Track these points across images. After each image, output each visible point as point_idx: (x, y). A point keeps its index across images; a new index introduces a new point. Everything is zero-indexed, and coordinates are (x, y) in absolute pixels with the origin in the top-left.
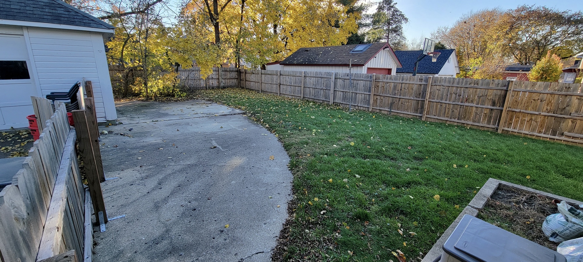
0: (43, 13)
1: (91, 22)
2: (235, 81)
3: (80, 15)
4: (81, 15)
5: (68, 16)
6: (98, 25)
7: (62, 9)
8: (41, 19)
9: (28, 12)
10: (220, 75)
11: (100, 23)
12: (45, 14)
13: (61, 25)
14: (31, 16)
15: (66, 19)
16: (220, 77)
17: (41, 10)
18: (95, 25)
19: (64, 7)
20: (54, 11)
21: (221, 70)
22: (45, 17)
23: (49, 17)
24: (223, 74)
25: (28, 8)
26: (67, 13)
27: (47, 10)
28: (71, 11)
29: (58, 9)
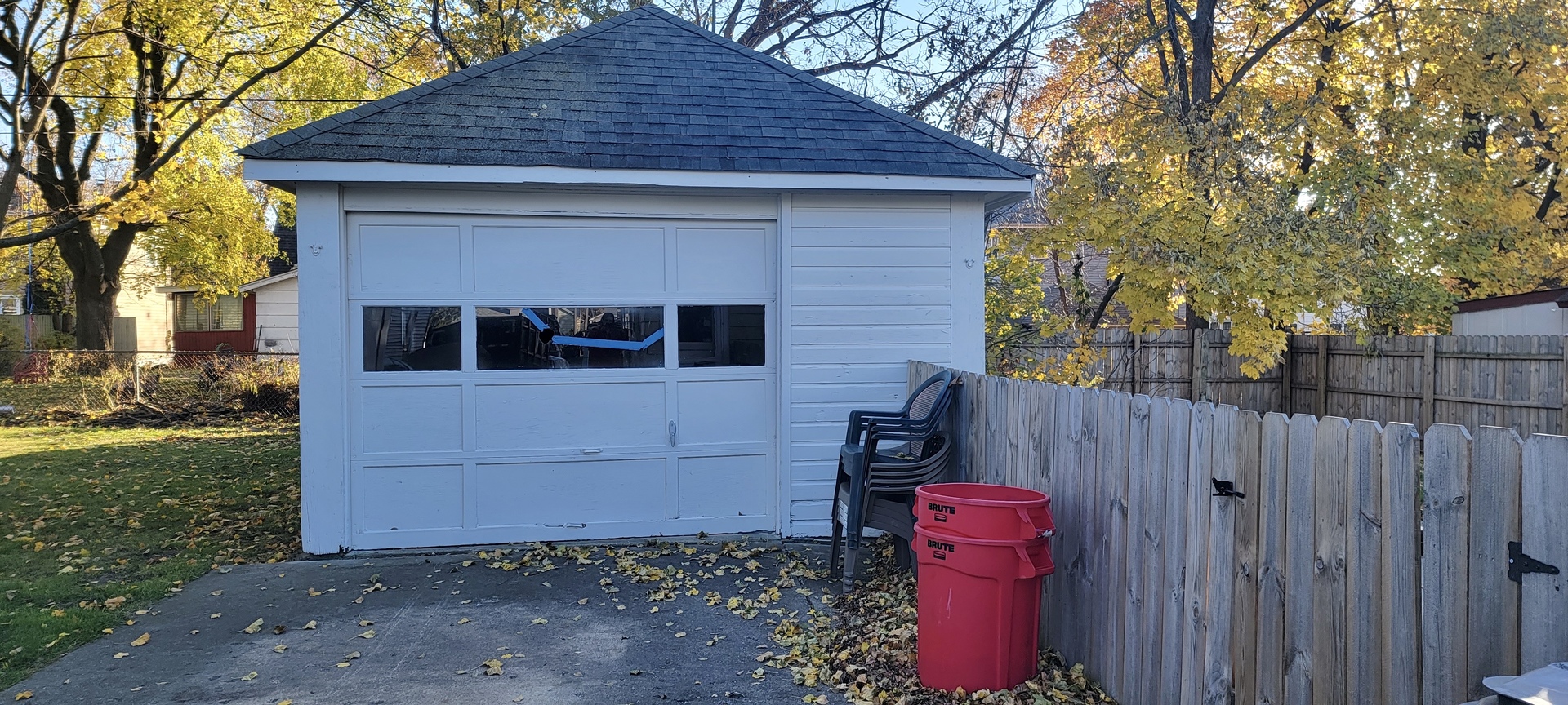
0: (838, 145)
1: (966, 159)
2: (1267, 392)
3: (929, 139)
4: (933, 140)
5: (899, 147)
6: (987, 167)
7: (881, 127)
8: (838, 163)
9: (805, 144)
10: (1197, 362)
11: (990, 158)
12: (845, 145)
13: (890, 177)
14: (814, 155)
15: (899, 157)
16: (1197, 373)
17: (830, 134)
18: (980, 169)
19: (882, 119)
20: (863, 135)
21: (1206, 342)
22: (848, 155)
23: (857, 156)
24: (1210, 358)
25: (801, 133)
26: (895, 137)
27: (846, 134)
28: (903, 128)
29: (871, 126)
